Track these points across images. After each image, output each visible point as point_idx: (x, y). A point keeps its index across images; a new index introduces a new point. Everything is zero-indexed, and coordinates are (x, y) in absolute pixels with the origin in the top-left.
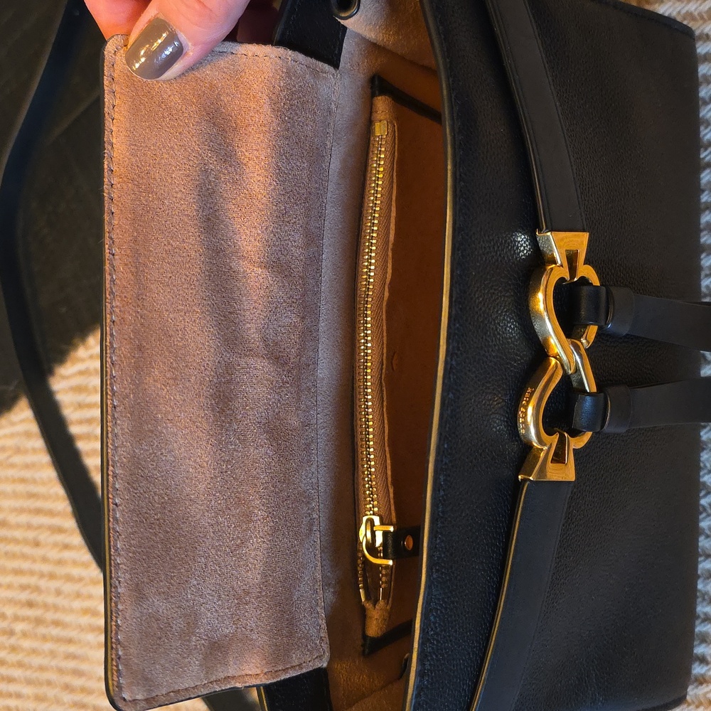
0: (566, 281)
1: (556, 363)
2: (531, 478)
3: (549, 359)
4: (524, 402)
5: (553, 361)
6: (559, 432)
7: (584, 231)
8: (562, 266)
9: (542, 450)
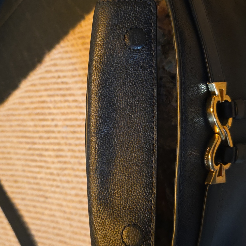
0: (220, 102)
1: (218, 136)
2: (210, 184)
3: (215, 135)
4: (207, 153)
5: (217, 135)
6: (220, 164)
7: (224, 81)
8: (218, 96)
9: (214, 172)
